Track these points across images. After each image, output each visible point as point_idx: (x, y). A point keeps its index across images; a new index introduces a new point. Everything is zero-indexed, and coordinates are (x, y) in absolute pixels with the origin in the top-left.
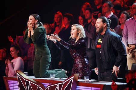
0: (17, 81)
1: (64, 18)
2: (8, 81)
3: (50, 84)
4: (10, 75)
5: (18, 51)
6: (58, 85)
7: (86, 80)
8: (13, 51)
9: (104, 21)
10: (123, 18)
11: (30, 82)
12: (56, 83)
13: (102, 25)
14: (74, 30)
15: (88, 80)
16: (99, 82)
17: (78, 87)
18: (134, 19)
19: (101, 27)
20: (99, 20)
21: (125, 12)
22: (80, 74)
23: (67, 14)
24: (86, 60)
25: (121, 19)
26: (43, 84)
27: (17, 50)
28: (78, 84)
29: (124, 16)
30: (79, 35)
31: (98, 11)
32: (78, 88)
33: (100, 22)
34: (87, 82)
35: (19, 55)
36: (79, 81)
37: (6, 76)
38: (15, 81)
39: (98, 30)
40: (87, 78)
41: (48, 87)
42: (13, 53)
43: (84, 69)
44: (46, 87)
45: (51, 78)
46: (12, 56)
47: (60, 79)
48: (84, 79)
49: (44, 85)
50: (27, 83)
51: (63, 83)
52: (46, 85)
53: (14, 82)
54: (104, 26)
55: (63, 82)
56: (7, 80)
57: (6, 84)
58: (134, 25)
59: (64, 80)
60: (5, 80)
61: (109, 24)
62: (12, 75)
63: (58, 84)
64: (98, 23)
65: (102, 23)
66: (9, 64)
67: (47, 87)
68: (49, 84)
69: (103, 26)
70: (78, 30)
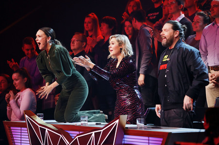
0: (26, 129)
1: (102, 24)
2: (12, 128)
3: (81, 132)
4: (14, 119)
5: (26, 79)
6: (93, 135)
7: (140, 125)
8: (17, 80)
9: (175, 28)
10: (198, 22)
11: (47, 129)
12: (90, 130)
13: (172, 34)
14: (113, 44)
15: (142, 125)
16: (161, 128)
17: (125, 136)
18: (216, 25)
19: (171, 37)
20: (167, 26)
21: (202, 12)
22: (129, 116)
23: (107, 17)
24: (137, 93)
25: (195, 24)
26: (69, 132)
27: (23, 78)
28: (127, 132)
29: (200, 18)
30: (123, 52)
31: (157, 12)
32: (125, 139)
33: (169, 29)
34: (141, 128)
35: (27, 86)
36: (127, 128)
37: (8, 120)
38: (23, 129)
39: (165, 41)
40: (140, 123)
41: (77, 137)
42: (17, 82)
43: (134, 107)
44: (73, 138)
45: (83, 122)
46: (17, 88)
47: (97, 124)
48: (136, 124)
49: (71, 135)
50: (43, 131)
51: (102, 131)
52: (74, 134)
53: (21, 130)
54: (176, 36)
55: (102, 129)
56: (10, 127)
57: (9, 133)
58: (216, 34)
59: (103, 126)
60: (7, 127)
61: (183, 32)
62: (18, 119)
63: (93, 133)
64: (165, 30)
65: (172, 31)
66: (12, 102)
67: (75, 137)
68: (78, 133)
69: (173, 36)
70: (121, 43)
